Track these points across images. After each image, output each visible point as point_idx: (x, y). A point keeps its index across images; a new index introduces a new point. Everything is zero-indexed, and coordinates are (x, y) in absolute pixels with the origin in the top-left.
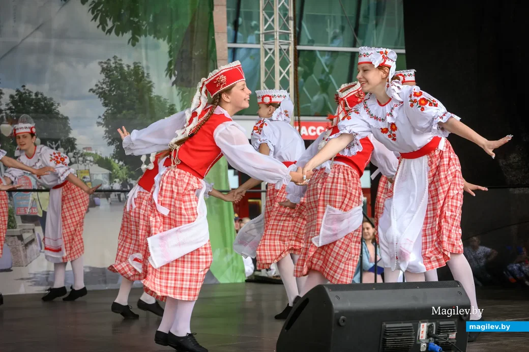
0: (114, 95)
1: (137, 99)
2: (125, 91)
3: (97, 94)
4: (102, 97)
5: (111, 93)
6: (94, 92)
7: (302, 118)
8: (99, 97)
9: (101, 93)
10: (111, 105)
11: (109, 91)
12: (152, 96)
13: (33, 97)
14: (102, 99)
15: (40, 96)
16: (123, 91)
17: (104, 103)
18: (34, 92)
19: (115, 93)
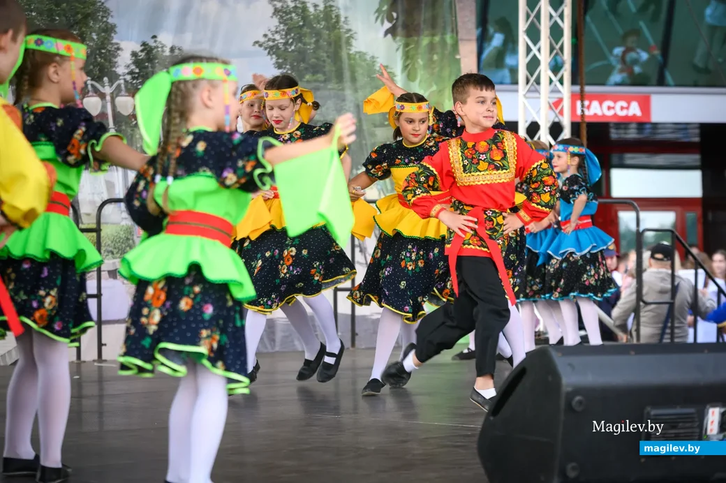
0: (293, 51)
1: (328, 57)
2: (310, 44)
3: (266, 49)
4: (274, 54)
5: (288, 47)
6: (261, 46)
7: (588, 89)
8: (269, 53)
9: (271, 48)
10: (288, 67)
11: (286, 44)
12: (351, 52)
13: (167, 53)
14: (274, 56)
15: (177, 52)
16: (305, 44)
17: (277, 63)
18: (169, 46)
19: (293, 47)
